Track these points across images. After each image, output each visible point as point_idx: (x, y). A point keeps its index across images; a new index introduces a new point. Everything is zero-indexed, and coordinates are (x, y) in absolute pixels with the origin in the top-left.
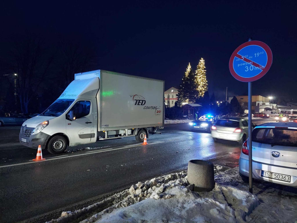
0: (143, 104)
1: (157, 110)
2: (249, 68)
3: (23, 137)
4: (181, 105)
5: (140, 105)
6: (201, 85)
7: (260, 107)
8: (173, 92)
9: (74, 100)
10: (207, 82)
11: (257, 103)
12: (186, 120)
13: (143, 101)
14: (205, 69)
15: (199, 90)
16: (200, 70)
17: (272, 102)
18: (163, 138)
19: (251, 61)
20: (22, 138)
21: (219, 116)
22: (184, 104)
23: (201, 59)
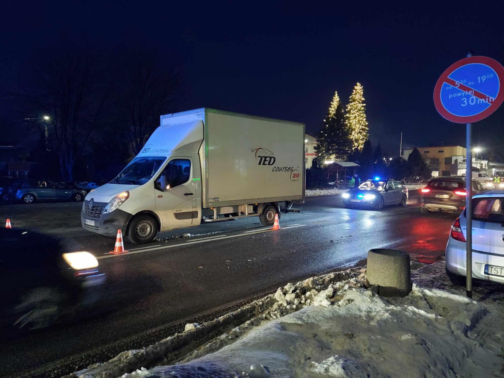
0: (271, 163)
1: (294, 173)
2: (468, 101)
3: (89, 218)
4: (321, 164)
5: (266, 164)
6: (356, 130)
7: (460, 166)
8: (308, 142)
9: (166, 158)
10: (367, 124)
11: (454, 158)
12: (333, 190)
13: (271, 158)
14: (363, 102)
15: (353, 139)
16: (355, 104)
17: (480, 157)
18: (303, 219)
19: (472, 90)
20: (87, 220)
21: (394, 182)
22: (327, 162)
23: (356, 85)
